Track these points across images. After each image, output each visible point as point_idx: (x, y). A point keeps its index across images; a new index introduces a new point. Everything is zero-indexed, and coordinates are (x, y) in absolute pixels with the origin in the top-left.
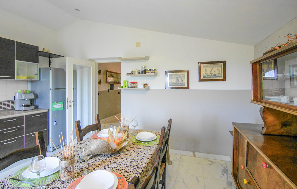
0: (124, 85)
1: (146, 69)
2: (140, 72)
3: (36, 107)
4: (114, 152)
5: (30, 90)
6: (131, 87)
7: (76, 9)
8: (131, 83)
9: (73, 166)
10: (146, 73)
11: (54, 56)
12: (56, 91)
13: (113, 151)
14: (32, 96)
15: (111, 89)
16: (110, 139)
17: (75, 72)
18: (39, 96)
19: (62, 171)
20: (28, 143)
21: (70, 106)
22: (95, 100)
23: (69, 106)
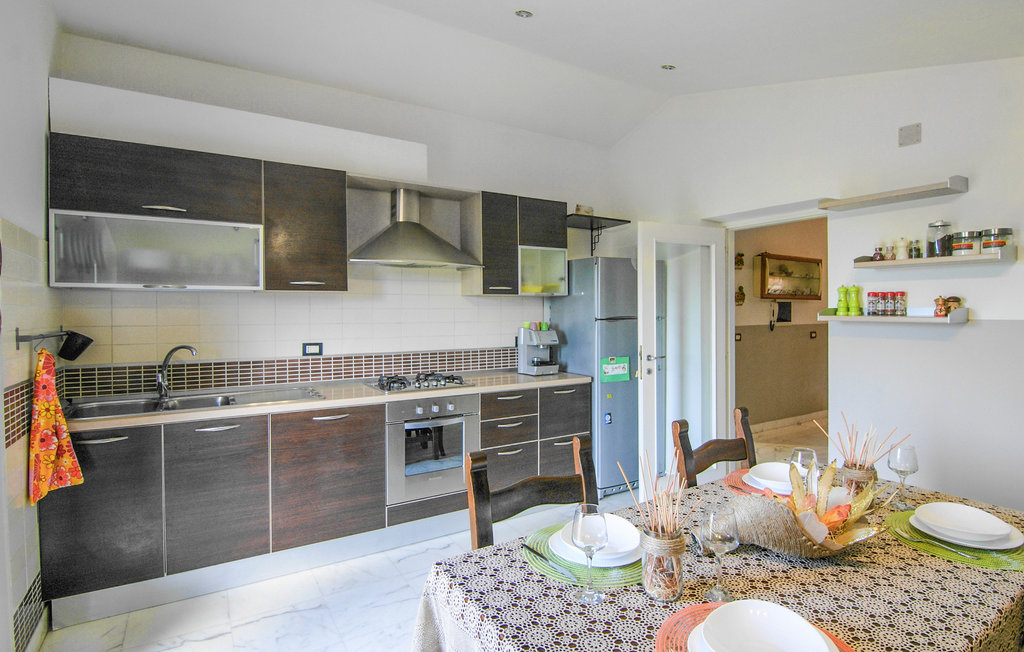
0: (843, 305)
1: (952, 231)
2: (918, 250)
3: (563, 369)
4: (816, 555)
5: (549, 323)
6: (874, 314)
7: (664, 67)
8: (875, 295)
9: (679, 562)
10: (954, 252)
11: (604, 223)
12: (613, 323)
13: (815, 551)
14: (552, 338)
15: (779, 320)
16: (799, 501)
17: (661, 267)
18: (568, 338)
19: (649, 567)
20: (546, 461)
21: (649, 372)
22: (726, 357)
23: (645, 371)
